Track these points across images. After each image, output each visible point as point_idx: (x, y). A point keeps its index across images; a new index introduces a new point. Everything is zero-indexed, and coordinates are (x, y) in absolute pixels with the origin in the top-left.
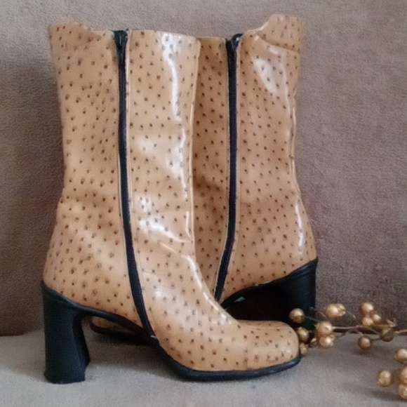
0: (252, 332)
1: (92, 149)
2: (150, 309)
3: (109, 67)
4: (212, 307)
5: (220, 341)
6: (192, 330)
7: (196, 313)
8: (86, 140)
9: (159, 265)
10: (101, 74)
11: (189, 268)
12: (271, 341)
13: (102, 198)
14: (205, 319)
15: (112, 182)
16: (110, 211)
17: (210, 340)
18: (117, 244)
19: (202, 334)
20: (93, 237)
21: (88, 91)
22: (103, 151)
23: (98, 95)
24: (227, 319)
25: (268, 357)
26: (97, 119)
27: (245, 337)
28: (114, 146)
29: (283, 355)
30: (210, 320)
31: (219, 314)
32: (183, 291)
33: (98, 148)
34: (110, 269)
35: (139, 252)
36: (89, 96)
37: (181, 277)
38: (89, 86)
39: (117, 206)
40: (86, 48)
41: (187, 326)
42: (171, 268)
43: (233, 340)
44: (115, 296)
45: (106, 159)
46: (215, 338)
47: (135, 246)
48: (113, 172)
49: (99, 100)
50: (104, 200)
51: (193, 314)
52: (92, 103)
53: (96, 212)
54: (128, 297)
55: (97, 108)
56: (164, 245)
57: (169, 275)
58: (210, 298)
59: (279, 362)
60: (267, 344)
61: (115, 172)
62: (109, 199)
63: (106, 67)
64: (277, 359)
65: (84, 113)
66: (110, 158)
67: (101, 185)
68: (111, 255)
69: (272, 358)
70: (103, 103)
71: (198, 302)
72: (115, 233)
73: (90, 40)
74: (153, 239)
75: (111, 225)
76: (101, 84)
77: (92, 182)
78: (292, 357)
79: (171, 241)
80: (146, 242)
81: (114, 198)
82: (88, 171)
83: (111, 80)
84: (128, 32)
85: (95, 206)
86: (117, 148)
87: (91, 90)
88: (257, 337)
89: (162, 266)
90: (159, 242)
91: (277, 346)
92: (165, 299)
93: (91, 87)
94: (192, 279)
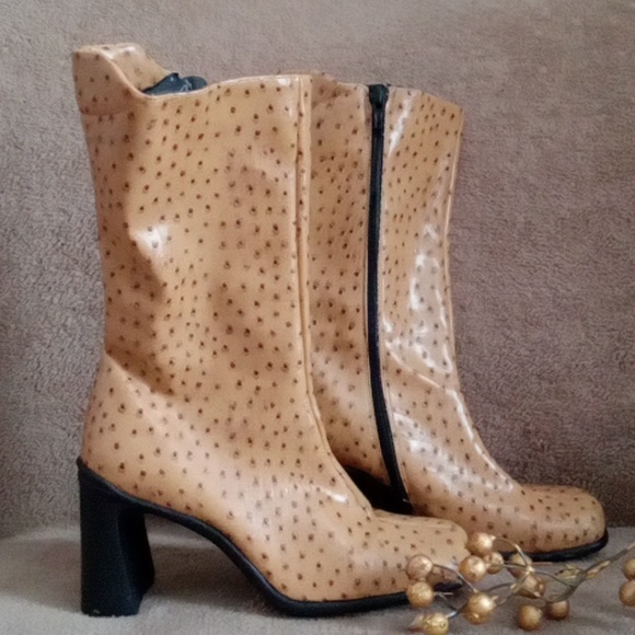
0: (540, 501)
1: (330, 242)
2: (404, 464)
3: (358, 133)
4: (487, 465)
5: (499, 511)
6: (460, 494)
7: (465, 471)
8: (322, 230)
9: (414, 404)
10: (347, 141)
11: (455, 409)
12: (568, 515)
13: (340, 309)
14: (477, 480)
15: (355, 288)
16: (350, 328)
17: (485, 510)
18: (358, 373)
19: (473, 501)
20: (327, 362)
21: (328, 163)
22: (346, 245)
23: (341, 170)
24: (507, 482)
25: (566, 536)
26: (339, 201)
27: (532, 508)
28: (361, 239)
29: (585, 534)
30: (484, 481)
31: (496, 474)
32: (448, 441)
33: (338, 242)
34: (351, 406)
35: (388, 385)
36: (329, 170)
37: (445, 422)
38: (330, 156)
39: (361, 320)
40: (329, 105)
41: (453, 489)
42: (432, 409)
43: (517, 510)
44: (357, 443)
45: (348, 256)
46: (492, 507)
47: (384, 377)
48: (357, 274)
49: (342, 177)
50: (344, 312)
51: (461, 472)
52: (332, 181)
53: (331, 328)
54: (374, 447)
55: (339, 187)
56: (423, 377)
57: (429, 419)
58: (483, 452)
59: (580, 543)
60: (563, 518)
61: (361, 275)
62: (351, 311)
63: (355, 132)
64: (577, 539)
65: (321, 192)
66: (354, 256)
67: (341, 292)
68: (351, 388)
69: (571, 538)
70: (347, 180)
71: (467, 457)
72: (357, 358)
73: (335, 95)
74: (408, 369)
75: (351, 346)
76: (346, 155)
77: (328, 288)
78: (597, 537)
79: (432, 371)
80: (399, 371)
81: (358, 310)
82: (323, 272)
83: (361, 151)
84: (390, 88)
85: (330, 320)
86: (365, 242)
87: (332, 162)
88: (548, 508)
89: (419, 406)
90: (416, 372)
91: (577, 522)
92: (423, 450)
93: (333, 158)
94: (460, 425)
